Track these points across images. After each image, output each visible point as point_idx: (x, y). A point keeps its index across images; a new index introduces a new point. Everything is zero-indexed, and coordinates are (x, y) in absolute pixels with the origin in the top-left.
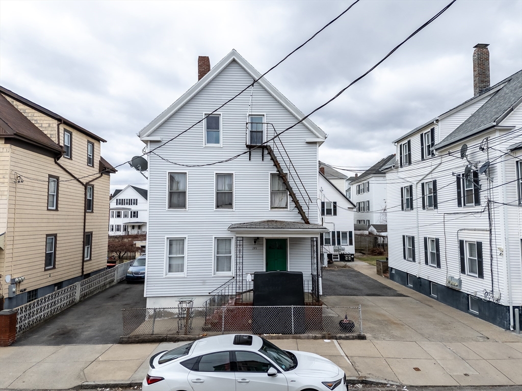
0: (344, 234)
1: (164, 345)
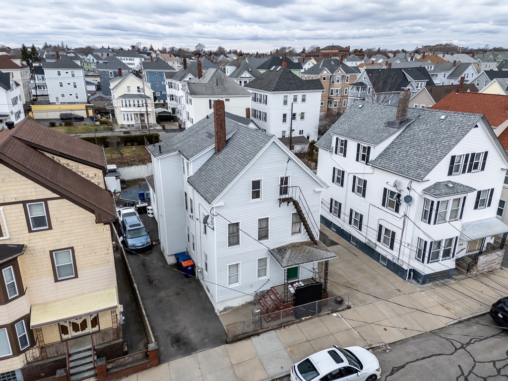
1: (255, 339)
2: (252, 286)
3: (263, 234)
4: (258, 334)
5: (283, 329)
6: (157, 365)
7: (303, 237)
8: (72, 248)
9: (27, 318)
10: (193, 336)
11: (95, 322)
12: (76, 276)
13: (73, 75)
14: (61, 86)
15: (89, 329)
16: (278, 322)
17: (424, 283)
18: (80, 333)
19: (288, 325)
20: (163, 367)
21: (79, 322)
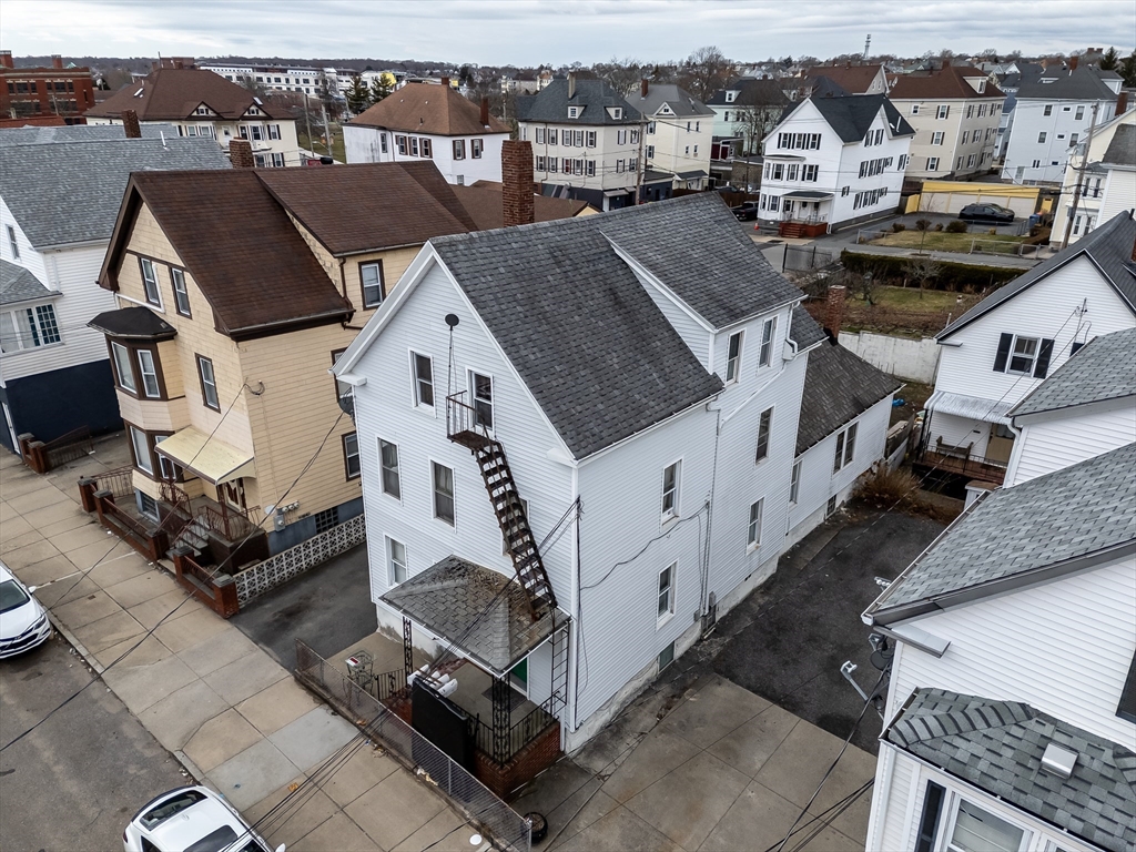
1: (320, 712)
3: (446, 507)
4: (336, 712)
5: (369, 748)
8: (211, 362)
10: (308, 625)
12: (219, 410)
13: (1079, 116)
14: (1042, 140)
18: (235, 506)
19: (386, 753)
21: (232, 486)
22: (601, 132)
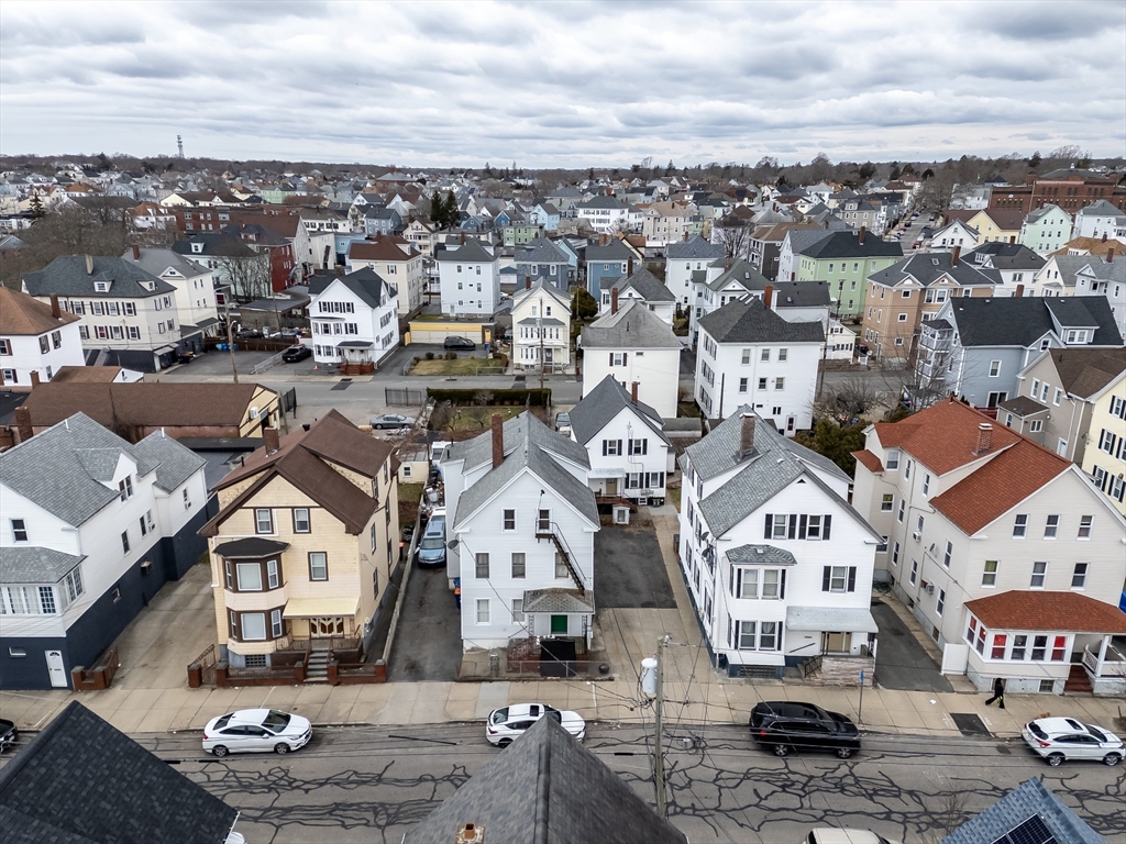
0: (655, 475)
1: (484, 685)
2: (505, 630)
3: (519, 571)
4: (491, 681)
5: (520, 683)
6: (383, 682)
7: (568, 583)
8: (326, 553)
9: (282, 608)
10: (428, 667)
11: (341, 627)
12: (327, 580)
13: (479, 272)
14: (460, 288)
15: (335, 633)
16: (519, 675)
17: (732, 674)
18: (327, 635)
19: (528, 681)
20: (387, 686)
21: (327, 623)
22: (140, 304)
